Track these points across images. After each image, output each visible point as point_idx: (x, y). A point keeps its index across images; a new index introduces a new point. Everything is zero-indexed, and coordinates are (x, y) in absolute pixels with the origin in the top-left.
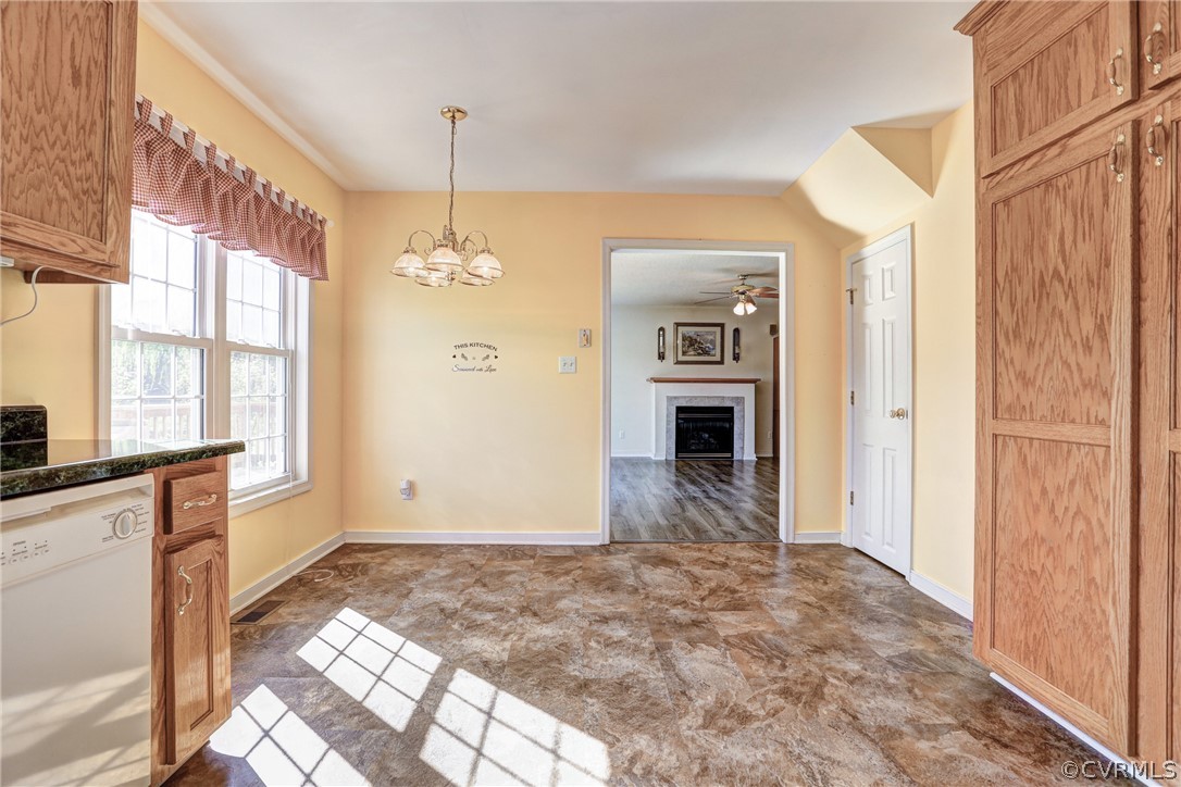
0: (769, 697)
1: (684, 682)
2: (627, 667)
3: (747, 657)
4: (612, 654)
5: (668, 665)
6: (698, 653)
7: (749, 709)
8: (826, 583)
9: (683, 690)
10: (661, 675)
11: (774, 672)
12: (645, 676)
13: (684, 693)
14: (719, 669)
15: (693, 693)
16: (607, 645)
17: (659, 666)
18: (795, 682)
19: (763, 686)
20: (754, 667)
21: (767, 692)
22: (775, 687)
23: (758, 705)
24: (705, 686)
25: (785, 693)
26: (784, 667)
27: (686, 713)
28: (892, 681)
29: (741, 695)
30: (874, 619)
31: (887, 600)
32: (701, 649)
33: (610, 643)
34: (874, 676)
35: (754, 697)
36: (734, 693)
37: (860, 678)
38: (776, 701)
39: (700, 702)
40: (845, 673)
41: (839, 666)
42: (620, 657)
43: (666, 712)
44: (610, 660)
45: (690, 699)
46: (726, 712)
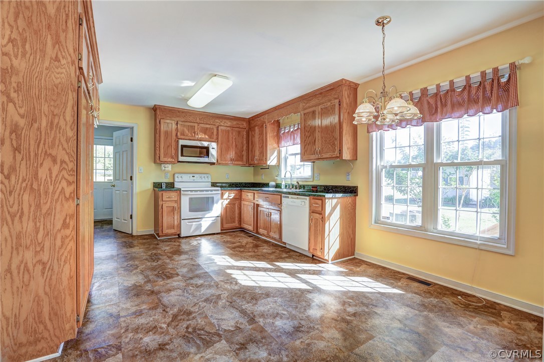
0: (197, 310)
1: (233, 307)
3: (207, 329)
5: (243, 312)
6: (232, 323)
7: (205, 304)
9: (232, 304)
10: (244, 307)
11: (193, 323)
12: (249, 305)
13: (231, 303)
14: (220, 317)
15: (228, 304)
17: (247, 311)
18: (184, 320)
19: (199, 314)
20: (203, 323)
21: (198, 311)
22: (193, 315)
23: (201, 306)
24: (224, 307)
25: (190, 313)
26: (187, 328)
27: (227, 297)
29: (209, 309)
32: (232, 326)
35: (203, 308)
36: (212, 308)
38: (195, 309)
39: (224, 301)
43: (234, 296)
45: (228, 301)
46: (213, 301)
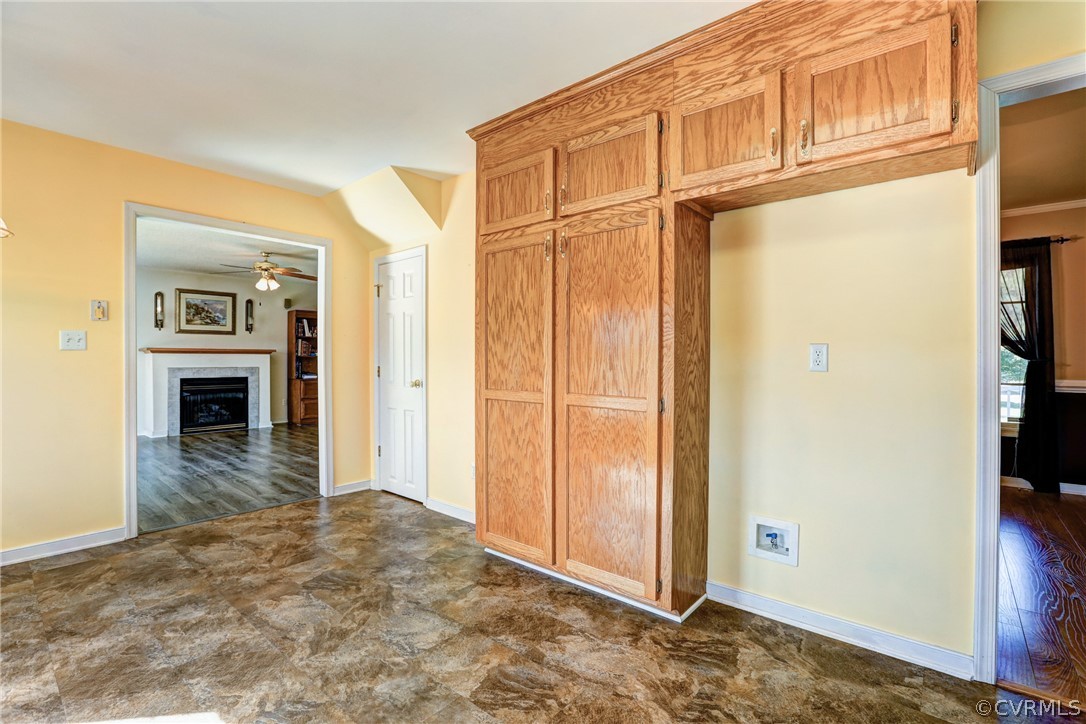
0: (356, 613)
1: (282, 630)
2: (220, 639)
3: (327, 593)
4: (197, 635)
5: (261, 623)
6: (284, 604)
7: (344, 626)
8: (369, 521)
9: (284, 637)
10: (258, 632)
11: (353, 596)
12: (243, 639)
13: (285, 638)
14: (308, 610)
15: (293, 635)
16: (186, 631)
17: (252, 627)
18: (371, 596)
19: (348, 608)
20: (336, 598)
21: (353, 611)
22: (358, 605)
23: (350, 621)
24: (301, 626)
25: (367, 606)
26: (359, 590)
27: (294, 651)
28: (433, 573)
29: (331, 618)
30: (411, 537)
31: (415, 522)
32: (286, 600)
33: (187, 628)
34: (422, 573)
35: (345, 618)
36: (327, 621)
37: (413, 578)
38: (361, 615)
39: (302, 638)
40: (402, 578)
41: (397, 576)
42: (206, 635)
43: (277, 657)
44: (198, 641)
45: (293, 640)
46: (327, 636)
